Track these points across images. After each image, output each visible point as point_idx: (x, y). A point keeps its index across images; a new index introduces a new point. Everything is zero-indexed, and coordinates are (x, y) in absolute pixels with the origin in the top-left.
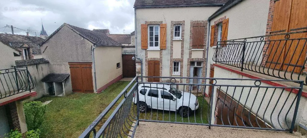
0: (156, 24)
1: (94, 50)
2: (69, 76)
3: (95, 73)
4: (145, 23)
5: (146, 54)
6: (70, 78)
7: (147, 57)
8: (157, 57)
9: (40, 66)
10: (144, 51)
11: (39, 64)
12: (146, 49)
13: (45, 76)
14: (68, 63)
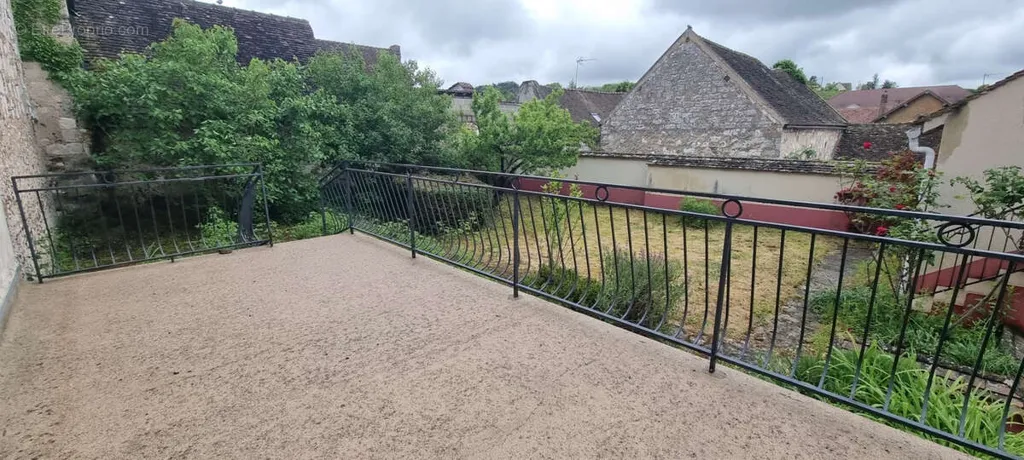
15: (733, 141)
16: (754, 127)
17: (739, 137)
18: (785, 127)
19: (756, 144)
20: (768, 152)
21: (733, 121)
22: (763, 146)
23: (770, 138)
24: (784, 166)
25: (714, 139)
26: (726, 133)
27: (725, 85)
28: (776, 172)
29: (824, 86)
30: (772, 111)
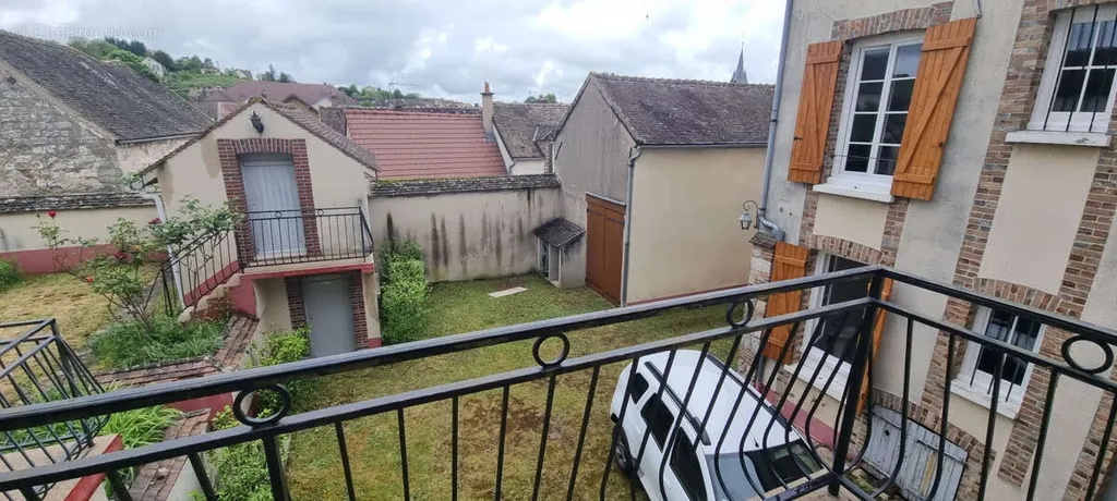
0: (903, 31)
1: (636, 163)
2: (581, 235)
3: (628, 244)
4: (834, 34)
5: (809, 213)
6: (584, 239)
7: (812, 225)
8: (869, 244)
9: (536, 195)
10: (802, 193)
11: (535, 188)
12: (809, 186)
13: (544, 222)
14: (584, 198)
15: (51, 160)
16: (75, 143)
17: (57, 153)
18: (117, 142)
19: (87, 164)
20: (107, 172)
21: (41, 135)
22: (96, 165)
23: (103, 156)
24: (86, 202)
25: (20, 158)
26: (36, 150)
27: (13, 89)
28: (76, 209)
29: (223, 71)
30: (91, 123)
